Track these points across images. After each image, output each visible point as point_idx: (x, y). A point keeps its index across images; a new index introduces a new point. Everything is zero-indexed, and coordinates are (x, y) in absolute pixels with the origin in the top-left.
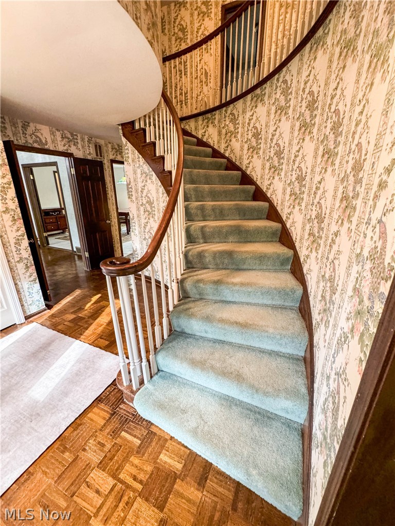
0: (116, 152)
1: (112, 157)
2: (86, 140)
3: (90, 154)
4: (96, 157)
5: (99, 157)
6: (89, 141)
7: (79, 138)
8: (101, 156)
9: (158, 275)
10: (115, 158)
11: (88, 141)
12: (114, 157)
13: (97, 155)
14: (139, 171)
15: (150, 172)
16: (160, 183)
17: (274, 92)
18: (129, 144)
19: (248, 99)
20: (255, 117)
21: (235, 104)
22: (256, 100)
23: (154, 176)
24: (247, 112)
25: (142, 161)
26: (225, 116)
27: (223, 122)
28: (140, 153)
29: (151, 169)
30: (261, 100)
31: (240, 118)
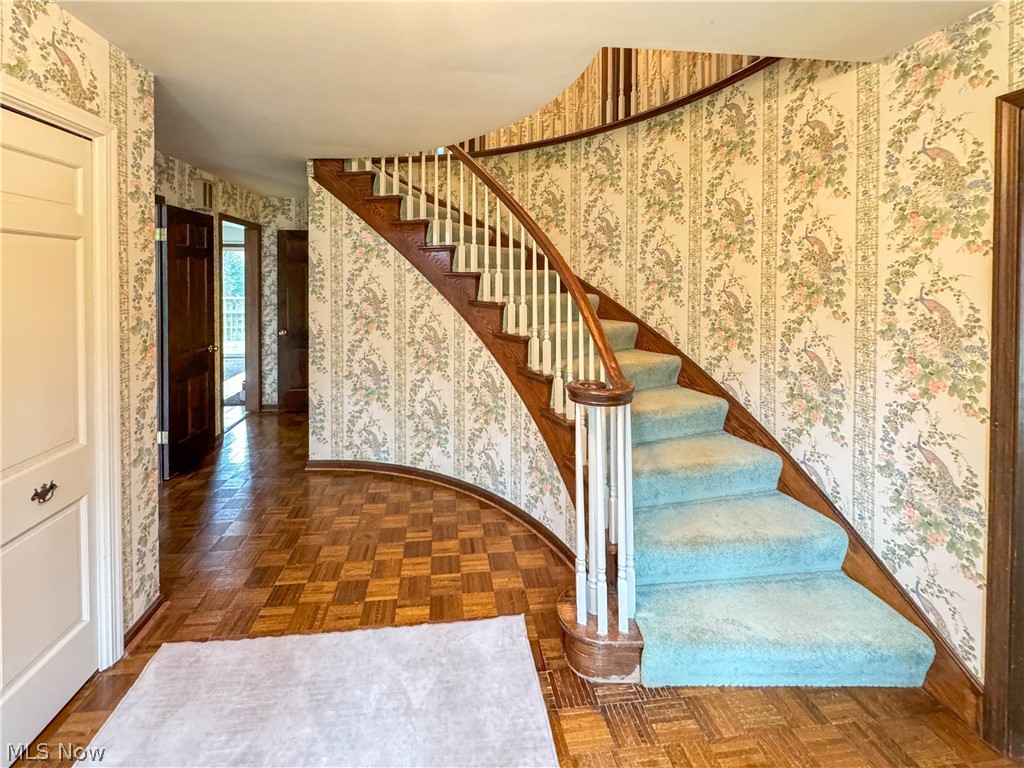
0: (228, 199)
1: (221, 209)
2: (187, 171)
3: (189, 200)
4: (202, 207)
5: (207, 208)
6: (192, 175)
7: (176, 167)
8: (211, 206)
9: (503, 484)
10: (226, 211)
11: (189, 176)
12: (224, 208)
13: (205, 204)
14: (347, 243)
15: (379, 244)
16: (408, 265)
17: (704, 120)
18: (325, 193)
19: (640, 128)
20: (659, 155)
21: (608, 133)
22: (661, 131)
23: (392, 252)
24: (640, 146)
25: (358, 224)
26: (587, 153)
27: (583, 160)
28: (354, 211)
29: (383, 240)
30: (673, 131)
31: (624, 154)
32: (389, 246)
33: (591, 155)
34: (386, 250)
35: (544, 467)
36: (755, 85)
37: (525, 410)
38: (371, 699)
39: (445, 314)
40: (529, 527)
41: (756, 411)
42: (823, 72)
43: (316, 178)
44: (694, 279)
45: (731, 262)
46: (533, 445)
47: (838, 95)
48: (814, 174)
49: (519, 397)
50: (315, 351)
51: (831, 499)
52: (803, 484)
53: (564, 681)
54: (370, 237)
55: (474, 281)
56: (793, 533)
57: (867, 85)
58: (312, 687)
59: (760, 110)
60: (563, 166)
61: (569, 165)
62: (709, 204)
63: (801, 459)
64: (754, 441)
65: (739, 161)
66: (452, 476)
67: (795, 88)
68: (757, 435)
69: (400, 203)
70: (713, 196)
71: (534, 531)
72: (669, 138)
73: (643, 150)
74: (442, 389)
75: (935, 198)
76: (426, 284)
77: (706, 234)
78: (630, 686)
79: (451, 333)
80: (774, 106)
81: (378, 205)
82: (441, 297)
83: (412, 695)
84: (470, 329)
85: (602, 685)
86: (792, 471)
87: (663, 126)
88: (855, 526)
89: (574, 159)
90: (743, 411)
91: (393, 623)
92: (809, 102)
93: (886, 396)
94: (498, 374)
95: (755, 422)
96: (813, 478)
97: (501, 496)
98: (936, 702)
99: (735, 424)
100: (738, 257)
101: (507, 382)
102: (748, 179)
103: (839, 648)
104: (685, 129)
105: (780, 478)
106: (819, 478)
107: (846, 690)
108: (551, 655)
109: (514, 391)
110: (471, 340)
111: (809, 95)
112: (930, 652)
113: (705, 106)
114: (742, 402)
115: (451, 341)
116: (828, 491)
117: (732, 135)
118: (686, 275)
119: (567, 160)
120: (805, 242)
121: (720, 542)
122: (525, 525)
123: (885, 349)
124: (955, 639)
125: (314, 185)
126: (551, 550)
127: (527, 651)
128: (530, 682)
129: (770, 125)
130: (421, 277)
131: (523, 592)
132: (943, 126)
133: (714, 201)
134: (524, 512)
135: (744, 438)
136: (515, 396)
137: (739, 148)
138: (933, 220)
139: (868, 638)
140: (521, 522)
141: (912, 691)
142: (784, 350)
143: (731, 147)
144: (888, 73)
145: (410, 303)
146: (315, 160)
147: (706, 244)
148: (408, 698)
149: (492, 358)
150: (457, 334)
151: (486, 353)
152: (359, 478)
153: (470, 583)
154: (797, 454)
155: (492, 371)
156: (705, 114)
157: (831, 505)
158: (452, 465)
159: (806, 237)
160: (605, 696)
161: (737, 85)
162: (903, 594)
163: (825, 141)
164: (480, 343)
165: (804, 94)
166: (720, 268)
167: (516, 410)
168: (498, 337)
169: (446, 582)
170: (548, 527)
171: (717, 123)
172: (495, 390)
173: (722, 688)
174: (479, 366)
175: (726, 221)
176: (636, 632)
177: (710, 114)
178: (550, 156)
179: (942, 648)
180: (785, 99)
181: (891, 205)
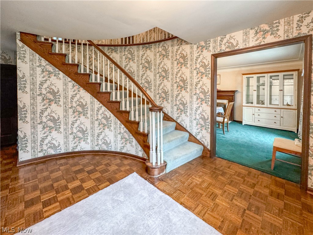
9: (111, 146)
14: (39, 69)
15: (55, 71)
16: (70, 79)
17: (157, 48)
18: (26, 47)
19: (140, 47)
20: (146, 55)
21: (131, 46)
22: (146, 49)
23: (61, 74)
24: (140, 52)
25: (44, 62)
26: (125, 51)
27: (123, 53)
28: (42, 57)
29: (57, 70)
30: (149, 49)
31: (136, 53)
32: (60, 72)
33: (126, 52)
34: (59, 74)
35: (127, 136)
36: (169, 43)
37: (119, 122)
38: (109, 206)
39: (86, 97)
40: (122, 155)
41: (170, 114)
42: (183, 43)
43: (21, 40)
44: (155, 86)
45: (164, 82)
46: (122, 131)
47: (186, 49)
48: (182, 64)
49: (117, 119)
50: (21, 114)
51: (185, 128)
52: (180, 127)
53: (152, 179)
54: (50, 68)
55: (99, 85)
56: (182, 136)
57: (192, 48)
58: (87, 214)
59: (170, 48)
60: (117, 53)
61: (119, 53)
62: (159, 68)
63: (179, 122)
64: (170, 121)
65: (165, 59)
66: (90, 150)
67: (178, 45)
68: (171, 119)
69: (65, 57)
70: (159, 66)
71: (124, 156)
72: (148, 51)
73: (141, 53)
74: (85, 122)
75: (202, 70)
76: (77, 86)
77: (158, 75)
78: (164, 174)
79: (89, 103)
80: (173, 48)
81: (55, 56)
82: (84, 91)
83: (120, 199)
84: (97, 101)
85: (159, 176)
86: (178, 125)
87: (147, 48)
88: (190, 132)
89: (120, 52)
90: (167, 115)
91: (99, 189)
92: (181, 49)
93: (195, 106)
94: (108, 113)
95: (170, 117)
96: (182, 125)
97: (110, 150)
98: (204, 156)
99: (165, 118)
100: (165, 81)
101: (112, 115)
102: (168, 63)
103: (193, 152)
104: (153, 49)
105: (176, 127)
106: (183, 125)
107: (194, 160)
108: (146, 177)
109: (115, 118)
110: (97, 104)
111: (181, 48)
112: (203, 148)
113: (157, 45)
114: (167, 113)
115: (89, 105)
116: (185, 127)
117: (164, 53)
118: (153, 85)
119: (118, 52)
120: (180, 77)
121: (173, 140)
122: (120, 155)
123: (195, 97)
124: (206, 144)
125: (20, 44)
126: (131, 158)
127: (141, 178)
128: (146, 183)
129: (173, 52)
130: (75, 84)
131: (131, 169)
132: (204, 58)
133: (160, 67)
134: (119, 152)
135: (168, 121)
136: (115, 119)
137: (166, 56)
138: (203, 74)
139: (196, 149)
140: (119, 155)
141: (201, 156)
142: (176, 100)
143: (164, 56)
144: (195, 46)
145: (70, 93)
146: (21, 32)
147: (158, 78)
148: (119, 200)
149: (106, 109)
150: (91, 103)
151: (104, 108)
152: (49, 161)
153: (115, 172)
154: (178, 121)
155: (106, 113)
156: (157, 47)
157: (185, 129)
158: (90, 146)
159: (180, 76)
160: (161, 178)
161: (165, 42)
162: (198, 141)
163: (184, 57)
164: (101, 105)
165: (180, 47)
166: (161, 83)
167: (116, 124)
168: (109, 102)
169: (108, 175)
170: (128, 153)
171: (160, 49)
172: (107, 118)
173: (178, 167)
174: (101, 112)
175: (163, 72)
176: (165, 162)
177: (159, 47)
178: (112, 50)
179: (204, 147)
180: (176, 48)
181: (196, 71)
